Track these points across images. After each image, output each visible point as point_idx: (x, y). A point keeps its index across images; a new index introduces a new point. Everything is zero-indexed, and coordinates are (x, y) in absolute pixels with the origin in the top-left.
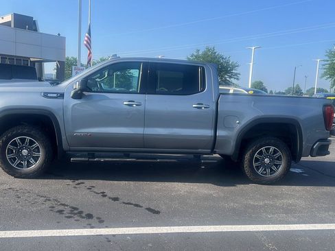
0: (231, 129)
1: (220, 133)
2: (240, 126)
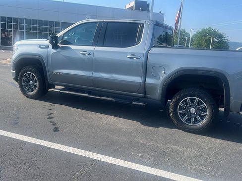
0: (158, 77)
1: (148, 81)
2: (165, 76)
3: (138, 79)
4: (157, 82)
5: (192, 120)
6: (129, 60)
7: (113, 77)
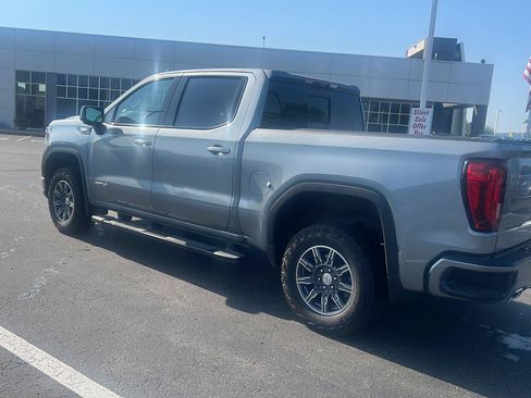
1: (244, 204)
2: (271, 193)
3: (226, 200)
4: (257, 207)
5: (325, 302)
6: (211, 155)
7: (185, 193)
